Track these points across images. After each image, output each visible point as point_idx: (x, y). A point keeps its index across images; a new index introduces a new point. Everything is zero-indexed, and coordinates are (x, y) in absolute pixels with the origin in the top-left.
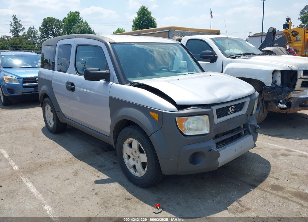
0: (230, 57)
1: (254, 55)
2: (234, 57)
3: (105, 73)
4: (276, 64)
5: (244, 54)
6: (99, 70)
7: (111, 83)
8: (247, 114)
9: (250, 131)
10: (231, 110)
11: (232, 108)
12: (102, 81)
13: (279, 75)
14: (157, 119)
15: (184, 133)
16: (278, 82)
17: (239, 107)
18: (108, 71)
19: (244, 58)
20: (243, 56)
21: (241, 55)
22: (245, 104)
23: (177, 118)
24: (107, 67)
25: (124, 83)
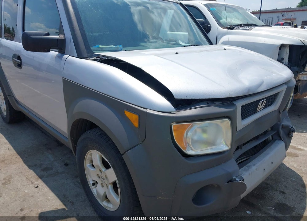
0: (227, 28)
1: (255, 25)
2: (231, 27)
3: (58, 40)
4: (285, 37)
5: (244, 25)
6: (48, 34)
7: (66, 56)
8: (279, 111)
9: (281, 136)
10: (262, 105)
11: (263, 102)
12: (53, 53)
13: (287, 51)
14: (136, 125)
15: (184, 151)
16: (284, 59)
17: (271, 100)
18: (62, 37)
19: (245, 29)
20: (243, 26)
21: (241, 25)
22: (279, 95)
23: (174, 125)
24: (61, 31)
25: (86, 56)
